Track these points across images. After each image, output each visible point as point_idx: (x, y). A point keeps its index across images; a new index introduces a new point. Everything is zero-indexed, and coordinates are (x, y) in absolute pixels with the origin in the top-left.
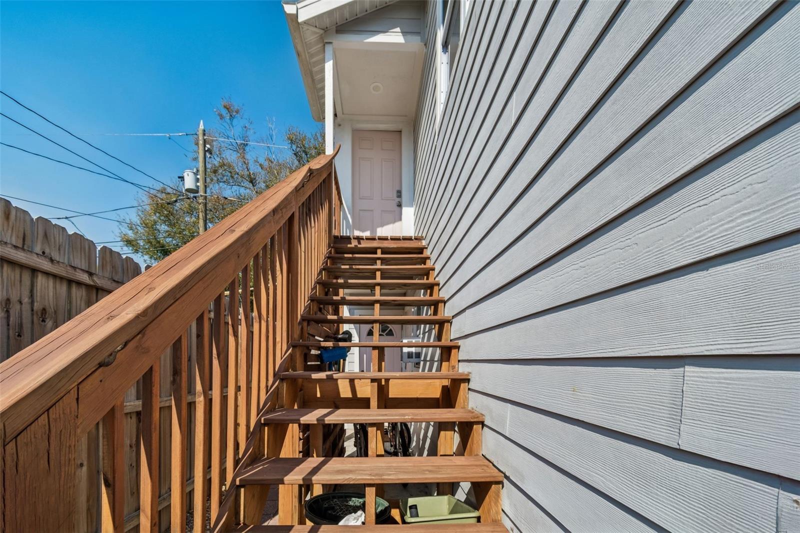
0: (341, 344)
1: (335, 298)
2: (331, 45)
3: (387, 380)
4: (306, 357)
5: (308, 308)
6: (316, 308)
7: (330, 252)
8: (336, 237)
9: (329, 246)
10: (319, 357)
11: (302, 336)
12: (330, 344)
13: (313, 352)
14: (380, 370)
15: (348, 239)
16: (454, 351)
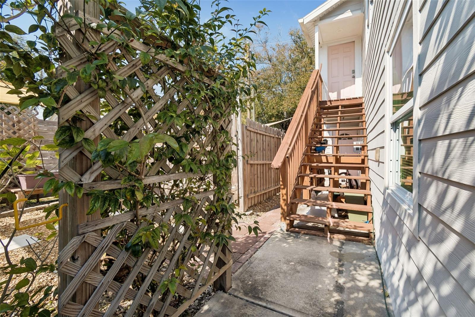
0: (323, 145)
1: (320, 130)
2: (317, 26)
3: (340, 157)
4: (311, 149)
5: (311, 133)
6: (313, 133)
7: (318, 109)
8: (320, 102)
9: (317, 106)
10: (315, 150)
11: (309, 143)
12: (319, 145)
13: (313, 148)
14: (337, 153)
15: (325, 102)
16: (365, 147)
